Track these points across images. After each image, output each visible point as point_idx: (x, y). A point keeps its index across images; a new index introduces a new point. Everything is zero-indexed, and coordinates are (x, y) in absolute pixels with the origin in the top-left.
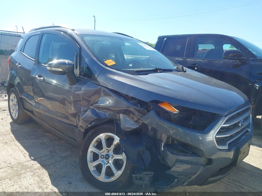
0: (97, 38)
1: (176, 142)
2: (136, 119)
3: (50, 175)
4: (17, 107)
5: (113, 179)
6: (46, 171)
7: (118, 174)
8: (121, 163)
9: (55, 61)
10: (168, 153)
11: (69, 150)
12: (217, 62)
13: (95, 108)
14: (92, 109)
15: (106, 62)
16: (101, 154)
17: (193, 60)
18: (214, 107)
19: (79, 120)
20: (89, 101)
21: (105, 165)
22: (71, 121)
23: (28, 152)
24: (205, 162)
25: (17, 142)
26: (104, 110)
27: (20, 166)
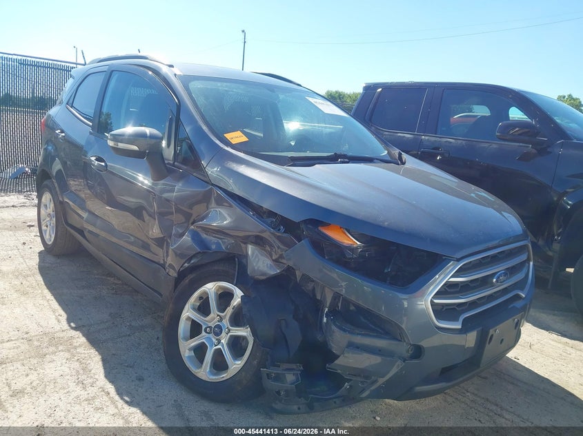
0: (219, 84)
1: (352, 308)
2: (277, 257)
3: (104, 361)
4: (54, 219)
5: (225, 376)
6: (97, 353)
7: (235, 365)
8: (243, 344)
9: (130, 129)
10: (334, 327)
11: (149, 314)
12: (486, 145)
13: (199, 230)
14: (193, 230)
15: (228, 136)
16: (204, 324)
17: (433, 139)
18: (434, 240)
19: (167, 252)
20: (188, 216)
21: (211, 346)
22: (153, 253)
23: (66, 313)
24: (408, 351)
25: (47, 292)
26: (217, 236)
27: (46, 339)
